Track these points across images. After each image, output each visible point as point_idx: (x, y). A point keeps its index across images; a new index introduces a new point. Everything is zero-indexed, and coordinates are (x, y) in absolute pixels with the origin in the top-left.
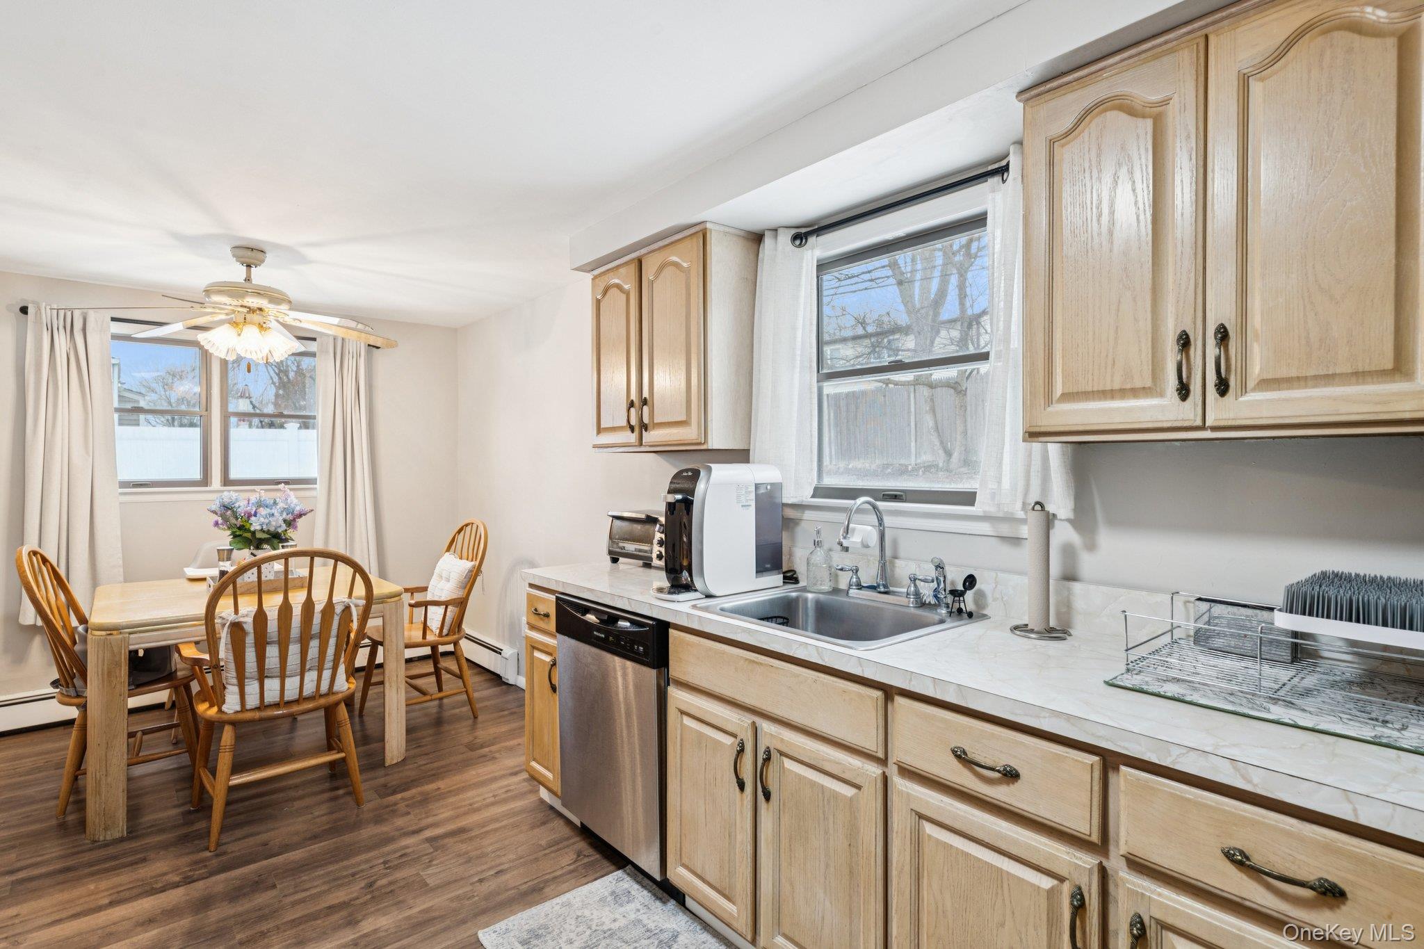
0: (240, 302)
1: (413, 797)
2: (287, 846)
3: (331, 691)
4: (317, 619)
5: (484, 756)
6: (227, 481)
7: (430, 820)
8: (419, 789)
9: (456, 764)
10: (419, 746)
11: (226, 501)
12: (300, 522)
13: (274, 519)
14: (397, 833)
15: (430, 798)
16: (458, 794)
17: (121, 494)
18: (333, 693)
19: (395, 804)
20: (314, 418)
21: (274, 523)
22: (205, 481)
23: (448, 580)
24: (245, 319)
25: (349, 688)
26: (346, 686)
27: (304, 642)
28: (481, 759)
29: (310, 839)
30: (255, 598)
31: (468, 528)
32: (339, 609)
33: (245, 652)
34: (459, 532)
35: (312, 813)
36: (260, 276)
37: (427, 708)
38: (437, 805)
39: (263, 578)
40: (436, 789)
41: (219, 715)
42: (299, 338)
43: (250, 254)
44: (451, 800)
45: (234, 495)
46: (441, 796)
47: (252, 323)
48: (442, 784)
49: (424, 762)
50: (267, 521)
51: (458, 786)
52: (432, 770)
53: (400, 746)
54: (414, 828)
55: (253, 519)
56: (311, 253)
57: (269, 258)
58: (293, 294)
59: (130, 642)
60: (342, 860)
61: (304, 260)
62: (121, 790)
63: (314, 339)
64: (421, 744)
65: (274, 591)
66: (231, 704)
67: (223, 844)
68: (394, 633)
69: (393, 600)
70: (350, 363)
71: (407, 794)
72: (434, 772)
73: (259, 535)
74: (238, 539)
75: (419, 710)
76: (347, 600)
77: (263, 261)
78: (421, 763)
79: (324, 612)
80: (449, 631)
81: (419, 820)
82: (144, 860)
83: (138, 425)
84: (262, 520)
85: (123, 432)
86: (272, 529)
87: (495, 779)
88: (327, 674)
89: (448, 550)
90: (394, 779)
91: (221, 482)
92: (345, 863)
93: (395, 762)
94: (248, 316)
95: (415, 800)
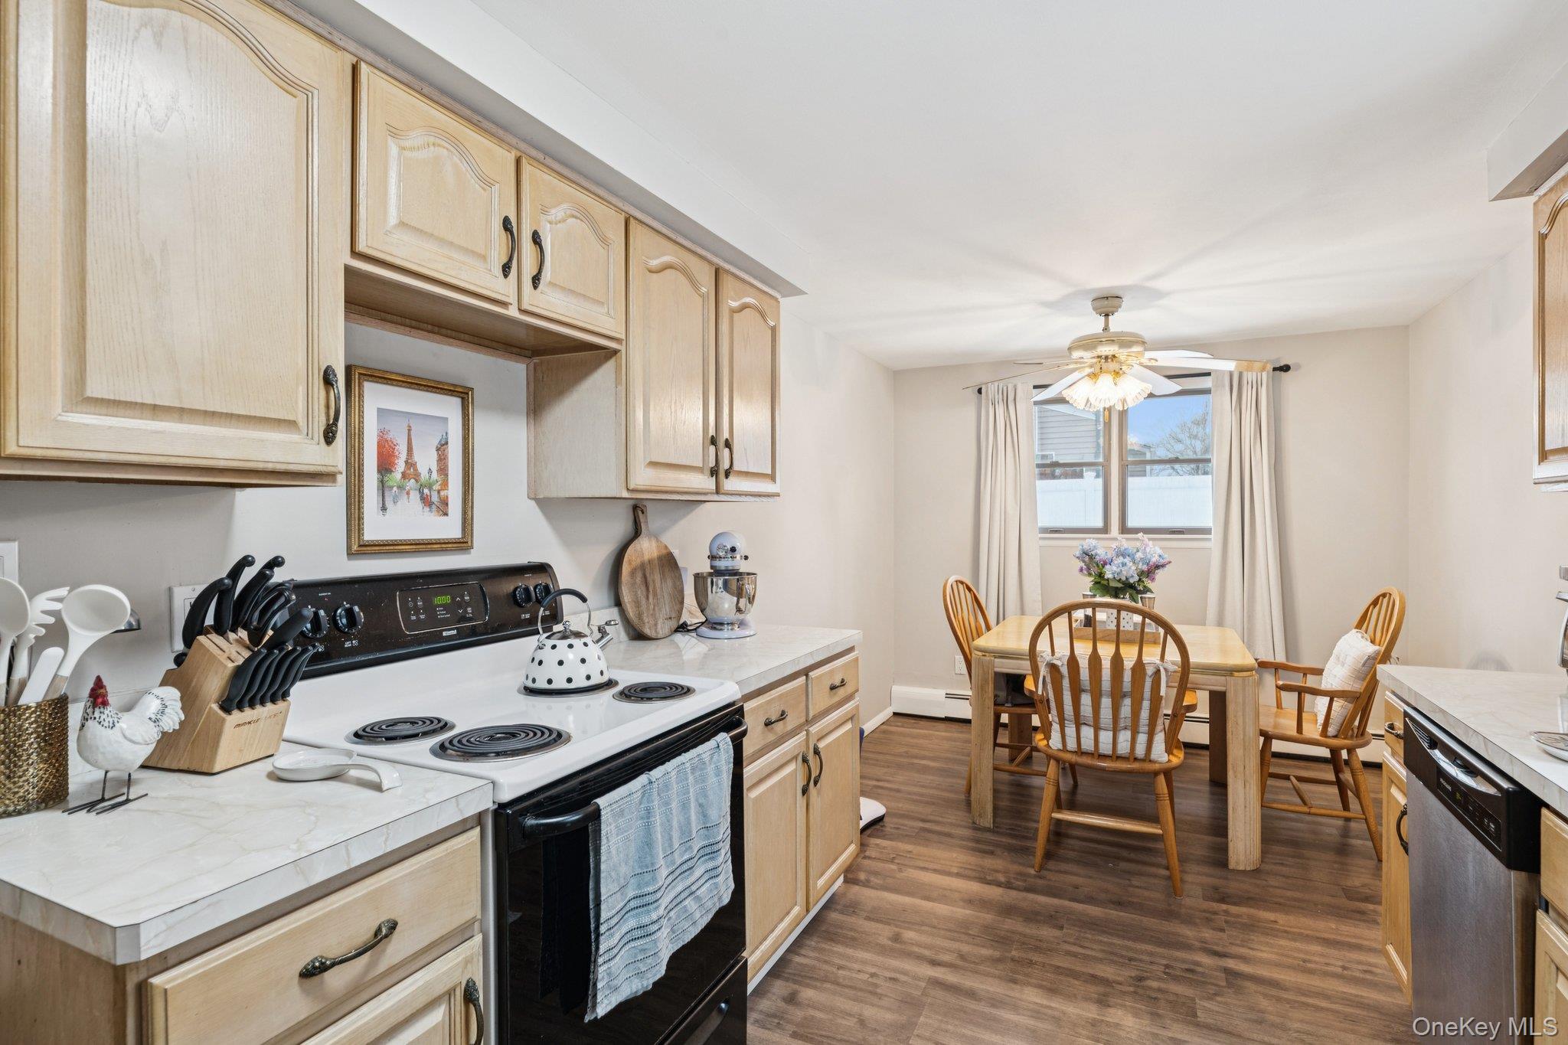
0: (1096, 353)
1: (1238, 916)
2: (1093, 898)
3: (1147, 758)
4: (1127, 677)
5: (1362, 913)
6: (1124, 529)
7: (1243, 951)
8: (1252, 911)
9: (1316, 905)
10: (1282, 864)
11: (1086, 547)
12: (1160, 574)
13: (1126, 568)
14: (1197, 944)
15: (1258, 927)
16: (1295, 940)
17: (1041, 538)
18: (1150, 761)
19: (1215, 913)
20: (1208, 461)
21: (1124, 573)
22: (1105, 529)
23: (1343, 664)
24: (1101, 368)
25: (1169, 761)
26: (1165, 758)
27: (1117, 696)
28: (1358, 916)
29: (1113, 903)
30: (1090, 645)
31: (1386, 600)
32: (1150, 671)
33: (1063, 694)
34: (1375, 603)
35: (1129, 880)
36: (1119, 322)
37: (1321, 824)
38: (1262, 939)
39: (1122, 628)
40: (1272, 921)
41: (1046, 749)
42: (1170, 377)
43: (1107, 303)
44: (1282, 942)
45: (1094, 542)
46: (1271, 931)
47: (1108, 372)
48: (1282, 919)
49: (1277, 884)
50: (1118, 570)
51: (1302, 931)
52: (1282, 897)
53: (1248, 852)
54: (1219, 949)
55: (1108, 567)
56: (1161, 284)
57: (1126, 302)
58: (1147, 335)
59: (995, 665)
60: (1129, 939)
61: (1159, 295)
62: (989, 788)
63: (1208, 374)
64: (1284, 862)
65: (1130, 642)
66: (1055, 742)
67: (1047, 870)
68: (1240, 713)
69: (1242, 674)
70: (1248, 395)
71: (1233, 909)
72: (1282, 901)
73: (1113, 584)
74: (1097, 586)
75: (1308, 823)
76: (1158, 662)
77: (1120, 307)
78: (1272, 883)
79: (1133, 669)
80: (1339, 731)
81: (1230, 943)
82: (992, 853)
83: (1145, 476)
84: (1114, 568)
85: (1042, 485)
86: (1124, 579)
87: (1358, 948)
88: (1142, 739)
89: (1359, 626)
90: (1234, 886)
91: (1119, 529)
92: (1130, 943)
93: (1241, 868)
94: (1105, 366)
95: (1240, 920)
